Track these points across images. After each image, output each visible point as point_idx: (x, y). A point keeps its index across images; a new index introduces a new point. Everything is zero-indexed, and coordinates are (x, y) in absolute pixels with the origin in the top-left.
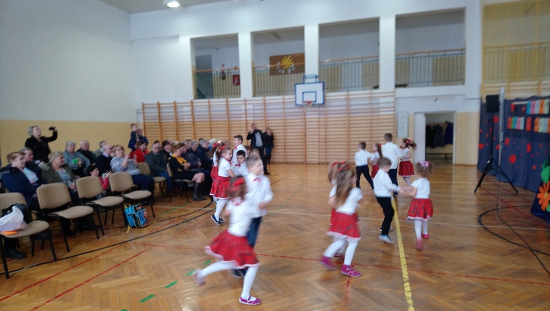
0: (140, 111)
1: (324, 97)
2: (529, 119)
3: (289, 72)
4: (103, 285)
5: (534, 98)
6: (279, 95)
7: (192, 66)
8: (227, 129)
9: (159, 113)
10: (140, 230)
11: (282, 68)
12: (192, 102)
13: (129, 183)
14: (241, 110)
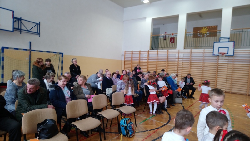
0: (123, 55)
3: (205, 36)
6: (201, 49)
7: (151, 33)
8: (166, 66)
9: (132, 56)
11: (201, 34)
12: (148, 51)
14: (175, 56)
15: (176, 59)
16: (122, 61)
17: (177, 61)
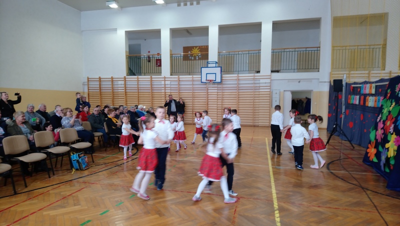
0: (85, 83)
1: (221, 77)
2: (362, 97)
3: (197, 59)
4: (53, 213)
5: (366, 83)
6: (190, 75)
7: (126, 51)
8: (151, 98)
9: (100, 85)
10: (82, 172)
11: (192, 55)
12: (125, 78)
13: (75, 137)
14: (161, 85)
15: (162, 89)
16: (84, 92)
17: (164, 91)
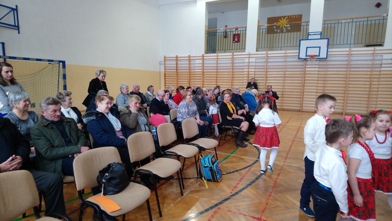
0: (161, 63)
1: (328, 51)
3: (284, 31)
6: (281, 50)
7: (206, 25)
9: (177, 64)
11: (278, 27)
12: (203, 56)
14: (244, 63)
15: (245, 67)
16: (160, 72)
17: (247, 70)
